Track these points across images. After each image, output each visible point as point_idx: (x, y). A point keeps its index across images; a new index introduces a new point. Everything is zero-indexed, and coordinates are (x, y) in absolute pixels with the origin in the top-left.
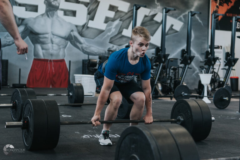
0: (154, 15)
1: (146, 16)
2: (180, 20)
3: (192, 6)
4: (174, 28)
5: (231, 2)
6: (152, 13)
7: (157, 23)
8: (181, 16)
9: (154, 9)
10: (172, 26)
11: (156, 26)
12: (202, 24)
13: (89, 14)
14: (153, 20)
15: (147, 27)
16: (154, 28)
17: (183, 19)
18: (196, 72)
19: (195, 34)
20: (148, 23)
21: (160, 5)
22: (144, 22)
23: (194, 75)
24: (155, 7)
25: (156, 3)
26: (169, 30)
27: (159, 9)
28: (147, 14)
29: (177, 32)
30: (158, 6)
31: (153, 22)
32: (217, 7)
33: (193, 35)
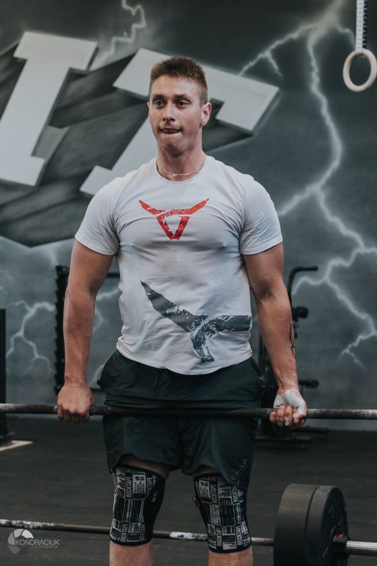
0: (119, 66)
1: (73, 76)
2: (261, 73)
4: (221, 116)
6: (107, 56)
7: (131, 99)
8: (267, 55)
9: (114, 39)
11: (129, 114)
14: (115, 89)
15: (83, 125)
16: (120, 129)
17: (275, 66)
18: (361, 337)
19: (346, 136)
20: (87, 104)
21: (142, 12)
22: (65, 102)
23: (347, 351)
24: (122, 25)
25: (125, 6)
27: (138, 31)
28: (82, 66)
29: (242, 134)
30: (137, 18)
31: (114, 96)
33: (337, 145)
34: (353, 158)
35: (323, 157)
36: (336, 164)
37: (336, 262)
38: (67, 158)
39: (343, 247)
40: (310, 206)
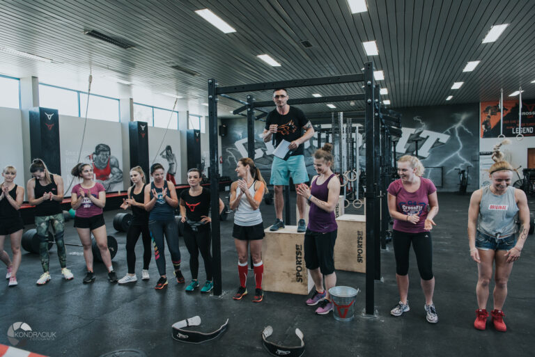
1: (411, 135)
2: (447, 133)
3: (459, 120)
4: (440, 141)
5: (507, 110)
6: (418, 131)
7: (423, 138)
8: (448, 130)
9: (419, 129)
10: (438, 139)
12: (472, 134)
13: (363, 139)
14: (419, 137)
15: (413, 143)
16: (421, 144)
17: (449, 132)
19: (463, 143)
22: (410, 139)
24: (421, 126)
25: (421, 123)
26: (435, 143)
27: (424, 127)
29: (443, 144)
30: (423, 125)
32: (489, 117)
33: (461, 145)
34: (464, 147)
35: (458, 147)
36: (461, 148)
37: (461, 164)
38: (411, 148)
39: (463, 162)
40: (456, 155)
